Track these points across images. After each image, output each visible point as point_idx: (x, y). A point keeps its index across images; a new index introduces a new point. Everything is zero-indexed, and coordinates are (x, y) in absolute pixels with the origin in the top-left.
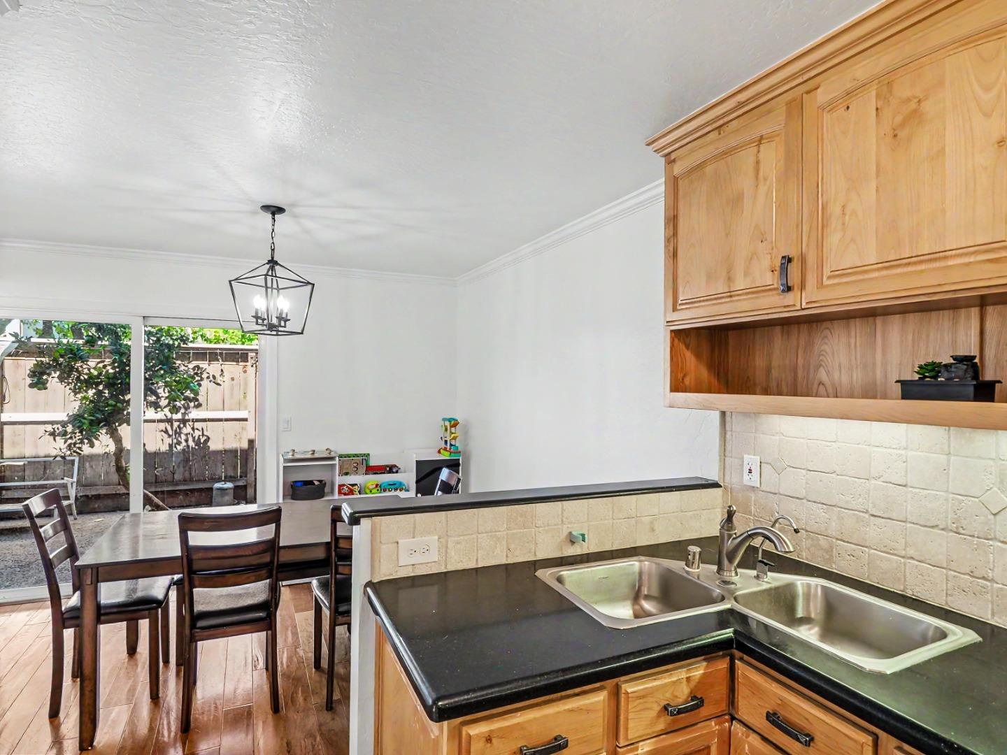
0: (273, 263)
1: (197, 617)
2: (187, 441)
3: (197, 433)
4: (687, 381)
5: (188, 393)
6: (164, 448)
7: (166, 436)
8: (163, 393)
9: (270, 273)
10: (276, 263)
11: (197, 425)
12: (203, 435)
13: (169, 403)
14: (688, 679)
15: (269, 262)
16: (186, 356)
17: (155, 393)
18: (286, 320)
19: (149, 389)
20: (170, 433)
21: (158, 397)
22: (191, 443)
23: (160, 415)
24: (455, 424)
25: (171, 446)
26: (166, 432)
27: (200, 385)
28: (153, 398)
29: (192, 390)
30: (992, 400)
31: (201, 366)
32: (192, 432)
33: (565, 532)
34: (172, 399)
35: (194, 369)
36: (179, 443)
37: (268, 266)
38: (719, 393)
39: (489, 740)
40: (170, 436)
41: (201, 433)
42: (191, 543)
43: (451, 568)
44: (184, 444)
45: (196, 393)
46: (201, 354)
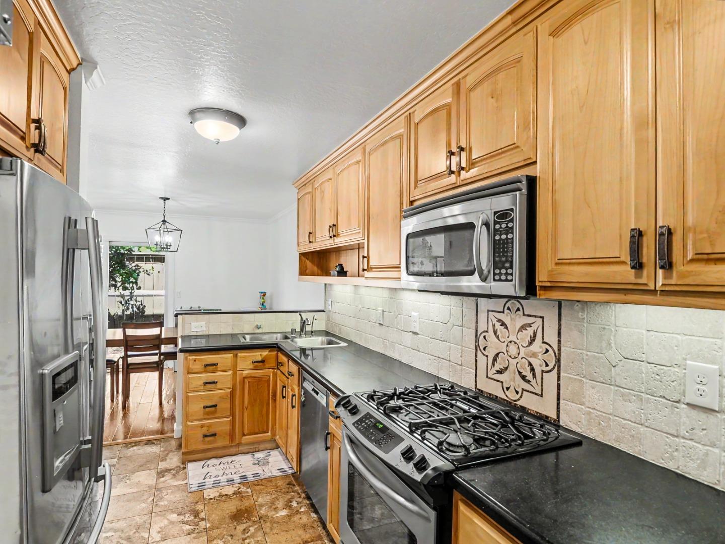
0: (164, 221)
1: (128, 365)
2: (132, 308)
3: (138, 303)
4: (307, 271)
5: (132, 280)
6: (120, 313)
7: (120, 305)
8: (119, 279)
9: (163, 226)
10: (166, 221)
11: (139, 299)
12: (142, 305)
13: (122, 284)
14: (261, 355)
15: (162, 221)
16: (131, 259)
17: (114, 280)
18: (170, 246)
19: (112, 277)
20: (123, 303)
21: (116, 282)
22: (135, 309)
23: (117, 293)
24: (264, 294)
25: (123, 310)
26: (121, 303)
27: (138, 275)
28: (113, 283)
29: (134, 278)
30: (346, 276)
31: (139, 265)
32: (135, 303)
33: (255, 324)
34: (123, 282)
35: (135, 266)
36: (128, 309)
37: (162, 223)
38: (323, 276)
39: (195, 361)
40: (123, 305)
41: (140, 303)
42: (127, 334)
43: (210, 333)
44: (131, 309)
45: (136, 279)
46: (140, 258)
